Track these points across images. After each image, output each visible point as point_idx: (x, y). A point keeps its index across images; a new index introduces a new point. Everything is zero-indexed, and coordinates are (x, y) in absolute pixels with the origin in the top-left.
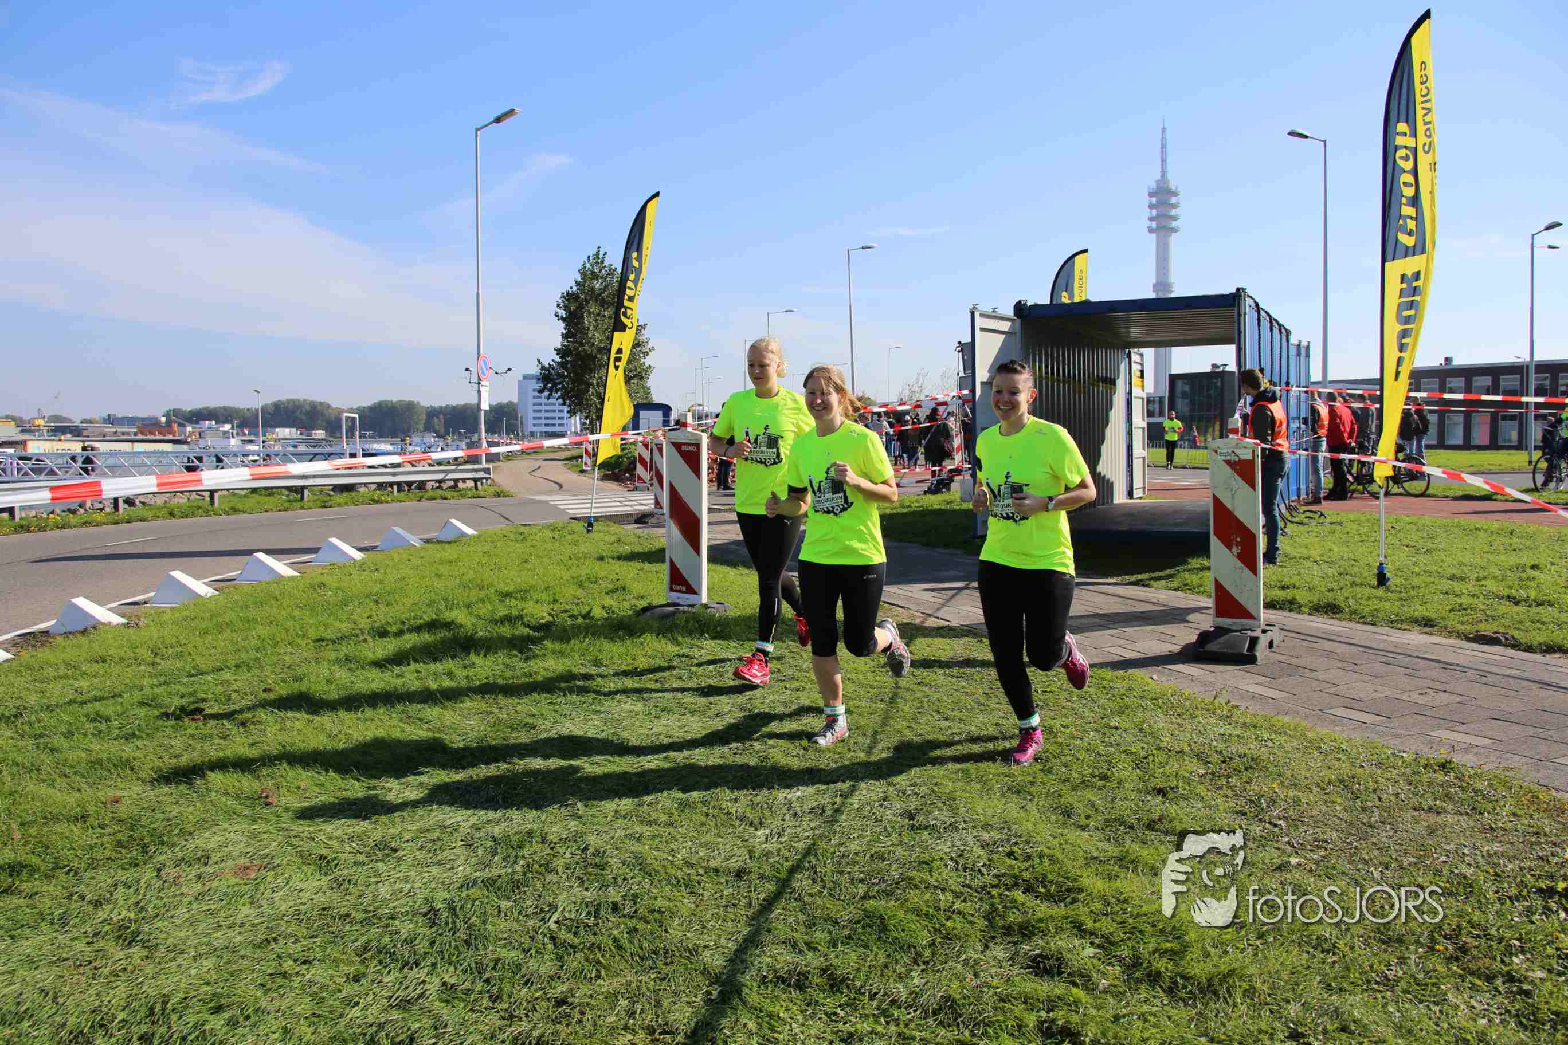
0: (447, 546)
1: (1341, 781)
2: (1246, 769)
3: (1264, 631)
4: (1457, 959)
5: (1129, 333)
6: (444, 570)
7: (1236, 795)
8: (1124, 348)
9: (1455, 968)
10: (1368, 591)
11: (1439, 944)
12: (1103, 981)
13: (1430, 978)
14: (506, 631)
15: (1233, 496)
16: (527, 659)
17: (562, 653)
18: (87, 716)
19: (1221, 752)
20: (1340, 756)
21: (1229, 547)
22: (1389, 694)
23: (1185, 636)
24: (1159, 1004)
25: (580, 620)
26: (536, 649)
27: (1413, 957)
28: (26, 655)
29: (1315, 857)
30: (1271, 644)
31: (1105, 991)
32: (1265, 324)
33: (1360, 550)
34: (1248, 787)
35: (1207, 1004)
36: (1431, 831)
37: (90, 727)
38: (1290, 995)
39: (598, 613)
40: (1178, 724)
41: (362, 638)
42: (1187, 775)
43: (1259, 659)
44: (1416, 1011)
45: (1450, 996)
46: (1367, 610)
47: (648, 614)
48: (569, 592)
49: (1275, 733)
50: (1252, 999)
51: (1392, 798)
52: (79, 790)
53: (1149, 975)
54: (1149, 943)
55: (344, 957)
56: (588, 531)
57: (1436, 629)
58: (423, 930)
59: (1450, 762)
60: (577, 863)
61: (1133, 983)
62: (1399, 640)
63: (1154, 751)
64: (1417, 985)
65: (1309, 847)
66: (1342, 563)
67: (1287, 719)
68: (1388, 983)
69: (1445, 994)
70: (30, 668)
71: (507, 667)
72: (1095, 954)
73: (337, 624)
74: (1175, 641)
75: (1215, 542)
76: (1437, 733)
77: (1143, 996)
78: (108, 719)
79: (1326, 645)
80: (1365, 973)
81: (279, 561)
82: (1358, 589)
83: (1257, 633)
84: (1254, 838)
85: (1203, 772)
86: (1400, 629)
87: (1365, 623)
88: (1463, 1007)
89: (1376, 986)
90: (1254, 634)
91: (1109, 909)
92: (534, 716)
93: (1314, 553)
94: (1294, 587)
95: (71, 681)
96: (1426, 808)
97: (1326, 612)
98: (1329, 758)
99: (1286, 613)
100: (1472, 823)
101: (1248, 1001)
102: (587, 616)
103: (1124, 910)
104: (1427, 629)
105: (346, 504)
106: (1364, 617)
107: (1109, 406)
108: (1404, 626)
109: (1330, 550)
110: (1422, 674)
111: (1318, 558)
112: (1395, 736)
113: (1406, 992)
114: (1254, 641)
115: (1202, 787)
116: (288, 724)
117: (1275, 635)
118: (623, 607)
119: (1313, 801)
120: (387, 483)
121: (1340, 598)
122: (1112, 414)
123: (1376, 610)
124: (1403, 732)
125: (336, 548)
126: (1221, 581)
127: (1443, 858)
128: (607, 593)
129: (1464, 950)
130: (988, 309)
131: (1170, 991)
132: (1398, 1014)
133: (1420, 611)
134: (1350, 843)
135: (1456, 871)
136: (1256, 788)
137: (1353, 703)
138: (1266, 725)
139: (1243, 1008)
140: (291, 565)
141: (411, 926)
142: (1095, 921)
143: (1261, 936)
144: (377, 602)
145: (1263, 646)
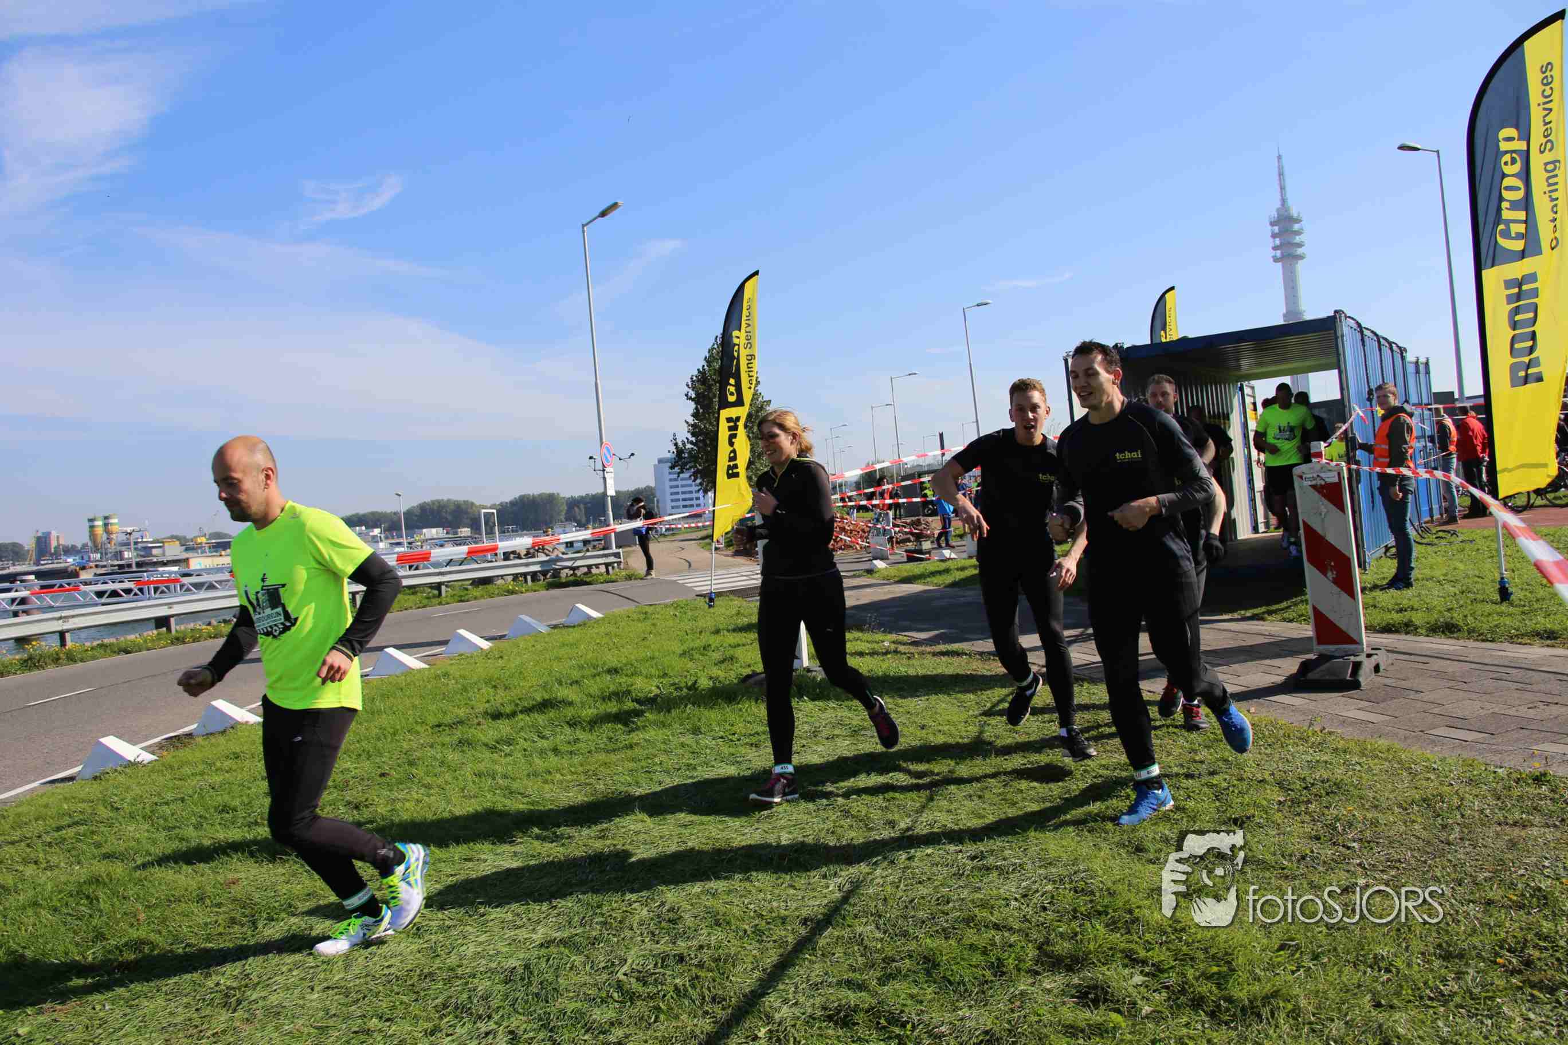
0: (571, 630)
1: (1424, 800)
2: (1328, 794)
3: (1369, 656)
4: (1520, 972)
6: (562, 652)
7: (1314, 820)
8: (1235, 382)
9: (1514, 981)
10: (1488, 608)
11: (1501, 957)
12: (1147, 1008)
13: (1488, 991)
14: (612, 707)
15: (1323, 520)
16: (632, 731)
17: (663, 725)
18: (216, 808)
19: (1304, 779)
20: (1429, 775)
21: (1325, 575)
22: (1496, 710)
23: (1290, 666)
24: (1200, 1027)
25: (685, 690)
26: (639, 721)
27: (1471, 971)
28: (169, 756)
29: (1385, 877)
30: (1377, 669)
31: (1147, 1017)
32: (1372, 345)
33: (1488, 565)
34: (1326, 812)
35: (1250, 1025)
36: (1513, 844)
37: (218, 817)
38: (1335, 1014)
39: (704, 683)
40: (1266, 754)
41: (476, 721)
42: (1264, 803)
43: (1362, 684)
44: (1466, 1025)
45: (1505, 1009)
46: (1486, 626)
47: (752, 681)
48: (678, 665)
49: (1366, 756)
50: (1296, 1019)
51: (1476, 815)
52: (202, 876)
53: (1193, 1000)
54: (1197, 970)
55: (425, 1014)
56: (710, 606)
57: (1558, 641)
58: (500, 987)
59: (1545, 775)
60: (652, 919)
61: (1176, 1008)
62: (1517, 655)
63: (1235, 782)
64: (1472, 999)
65: (1381, 868)
66: (1467, 581)
67: (1383, 743)
68: (1444, 999)
69: (1500, 1008)
70: (172, 768)
71: (610, 739)
72: (1144, 982)
73: (456, 710)
74: (1279, 672)
75: (1310, 571)
76: (1541, 747)
77: (1184, 1020)
78: (235, 810)
79: (1437, 665)
80: (1419, 989)
81: (410, 655)
82: (1479, 605)
83: (1362, 658)
84: (1325, 862)
85: (1282, 799)
86: (1520, 644)
87: (1483, 641)
88: (1518, 1019)
89: (1429, 1003)
90: (1358, 659)
91: (1164, 938)
92: (630, 785)
93: (1438, 573)
94: (1412, 609)
95: (206, 777)
96: (1511, 822)
97: (1443, 632)
98: (1417, 778)
99: (1403, 637)
100: (1558, 835)
101: (1292, 1021)
102: (693, 687)
103: (1180, 939)
104: (1549, 642)
105: (482, 596)
106: (1482, 634)
108: (1526, 640)
109: (1455, 569)
110: (1535, 688)
111: (1442, 578)
112: (1496, 752)
113: (1459, 1006)
114: (1357, 666)
115: (1280, 814)
116: (399, 805)
117: (1381, 658)
118: (729, 675)
119: (1392, 821)
120: (521, 574)
121: (1457, 617)
123: (1496, 626)
124: (1504, 748)
125: (463, 639)
126: (1320, 608)
127: (1521, 872)
128: (716, 664)
129: (1528, 963)
131: (1212, 1015)
132: (1446, 1029)
133: (1542, 623)
134: (1425, 862)
135: (1533, 884)
136: (1336, 812)
137: (1457, 722)
138: (1357, 749)
139: (1286, 1028)
140: (421, 659)
141: (488, 983)
142: (1148, 951)
143: (1315, 957)
144: (495, 687)
145: (1368, 670)
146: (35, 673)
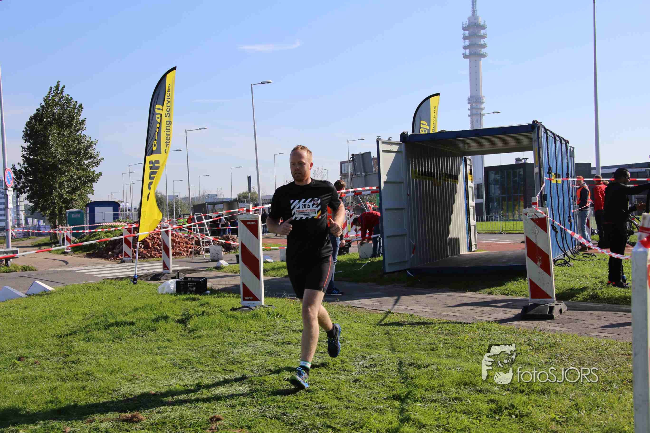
2: (550, 347)
5: (465, 147)
7: (547, 354)
8: (461, 156)
15: (536, 236)
20: (592, 343)
21: (536, 262)
23: (516, 311)
30: (561, 311)
32: (551, 140)
34: (551, 352)
43: (555, 317)
51: (613, 352)
65: (577, 365)
74: (511, 313)
75: (528, 260)
84: (555, 363)
85: (531, 348)
90: (552, 305)
107: (454, 191)
114: (552, 308)
122: (457, 196)
126: (533, 280)
130: (386, 139)
145: (557, 311)
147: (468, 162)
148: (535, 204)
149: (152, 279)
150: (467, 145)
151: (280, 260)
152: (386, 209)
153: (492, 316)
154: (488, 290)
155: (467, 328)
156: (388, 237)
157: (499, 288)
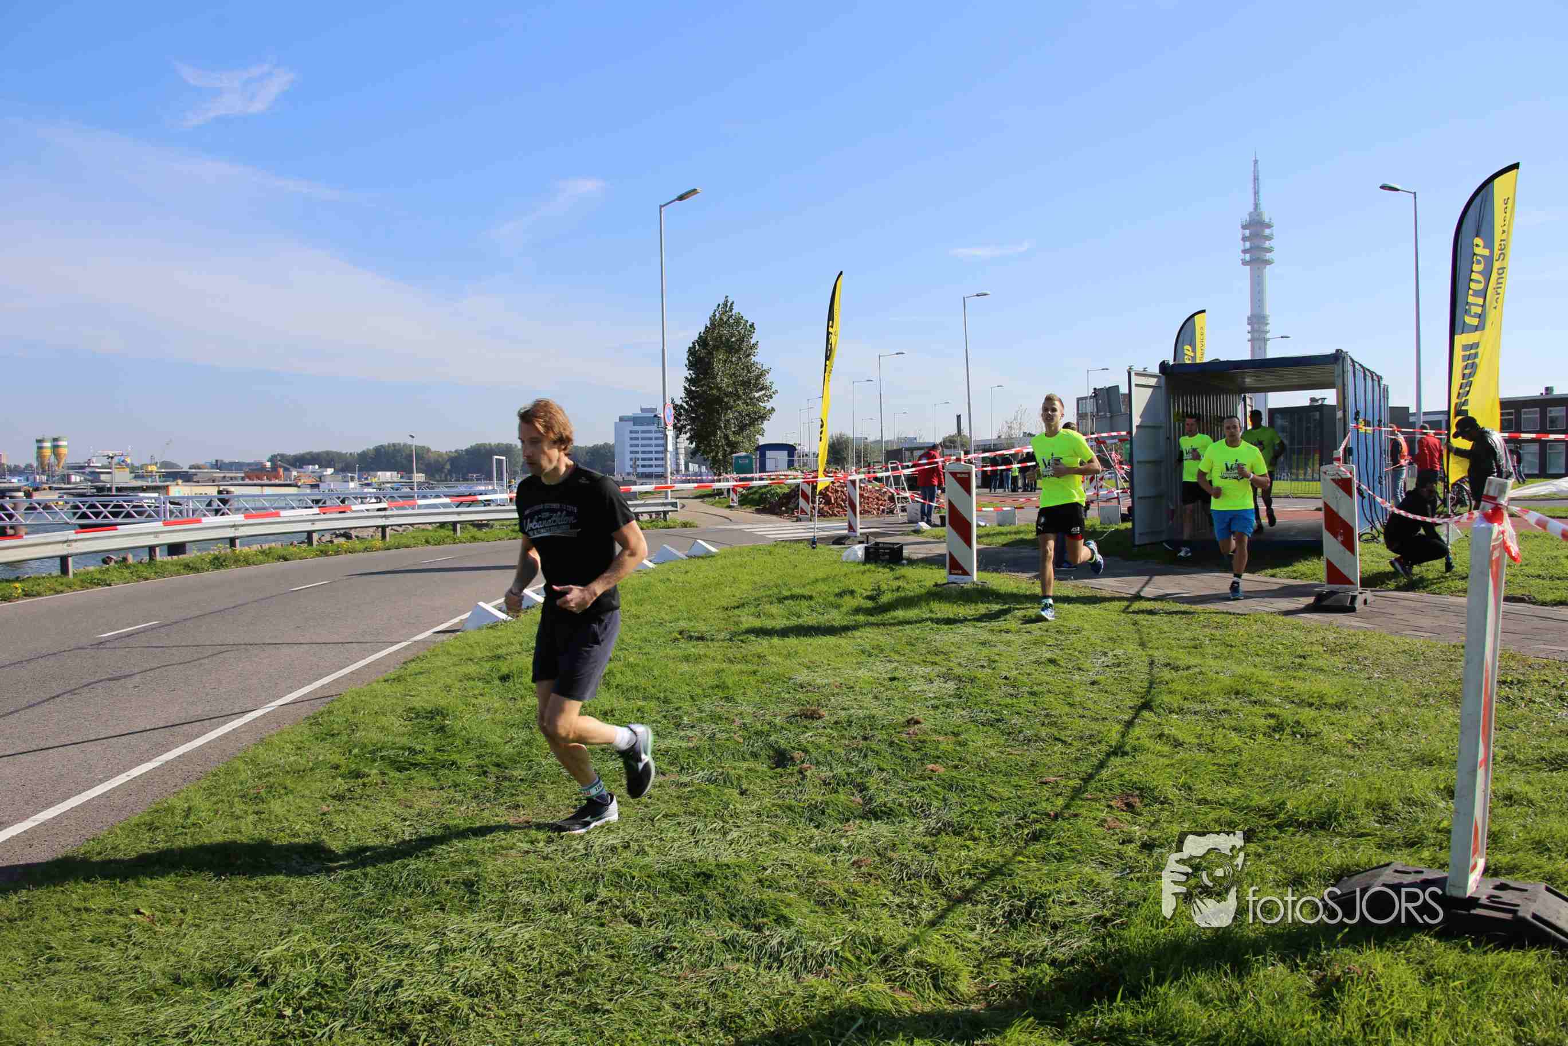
3: (1361, 593)
8: (1239, 394)
10: (1437, 574)
15: (1337, 503)
21: (1336, 537)
22: (1441, 624)
23: (1308, 599)
30: (1366, 602)
32: (1360, 374)
43: (1357, 609)
74: (1301, 602)
75: (1328, 540)
87: (1433, 593)
90: (1354, 594)
97: (1406, 588)
102: (897, 590)
106: (1433, 590)
108: (1460, 594)
114: (1354, 598)
117: (1368, 596)
126: (1332, 562)
130: (1141, 370)
145: (1360, 602)
146: (223, 571)
147: (1248, 401)
148: (1338, 459)
149: (834, 543)
150: (1247, 380)
151: (995, 524)
152: (1139, 462)
153: (1275, 605)
154: (1270, 571)
155: (1241, 620)
156: (1140, 498)
157: (1285, 569)
